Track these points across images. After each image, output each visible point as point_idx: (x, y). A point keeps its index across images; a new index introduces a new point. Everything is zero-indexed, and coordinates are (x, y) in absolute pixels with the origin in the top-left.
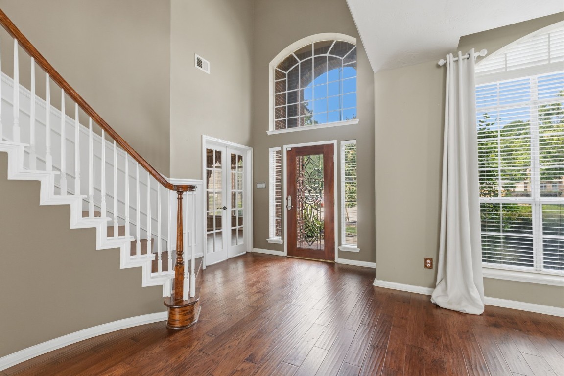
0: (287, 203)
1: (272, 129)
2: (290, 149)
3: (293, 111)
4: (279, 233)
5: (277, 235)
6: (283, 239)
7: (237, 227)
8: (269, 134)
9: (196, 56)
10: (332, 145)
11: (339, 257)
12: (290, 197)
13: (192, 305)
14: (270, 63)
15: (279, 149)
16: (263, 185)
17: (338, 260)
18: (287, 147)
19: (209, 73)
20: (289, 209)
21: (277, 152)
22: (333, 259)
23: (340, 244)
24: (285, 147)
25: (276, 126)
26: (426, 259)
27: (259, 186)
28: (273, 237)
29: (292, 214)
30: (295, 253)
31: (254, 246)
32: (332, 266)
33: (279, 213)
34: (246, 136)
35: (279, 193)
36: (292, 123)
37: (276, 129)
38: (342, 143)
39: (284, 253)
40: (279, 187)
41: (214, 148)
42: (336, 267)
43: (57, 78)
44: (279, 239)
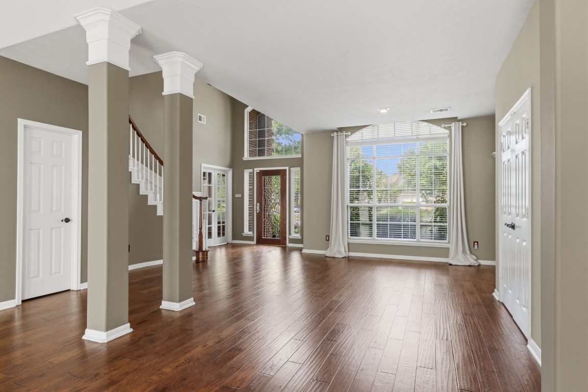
0: (257, 207)
1: (246, 156)
2: (258, 171)
3: (261, 144)
4: (251, 229)
5: (249, 231)
6: (253, 233)
7: (221, 225)
8: (244, 159)
9: (199, 114)
10: (285, 170)
11: (289, 243)
12: (258, 204)
13: (207, 252)
14: (245, 110)
15: (251, 170)
16: (240, 196)
17: (289, 245)
18: (257, 170)
19: (205, 123)
20: (258, 212)
21: (250, 173)
22: (285, 244)
23: (290, 234)
24: (255, 169)
25: (250, 153)
26: (327, 236)
27: (237, 196)
28: (246, 232)
29: (259, 216)
30: (261, 241)
31: (234, 238)
32: (284, 248)
33: (251, 214)
34: (228, 160)
35: (251, 202)
36: (261, 153)
37: (250, 156)
38: (292, 169)
39: (255, 242)
40: (251, 196)
41: (207, 171)
42: (287, 248)
43: (152, 152)
44: (251, 233)
